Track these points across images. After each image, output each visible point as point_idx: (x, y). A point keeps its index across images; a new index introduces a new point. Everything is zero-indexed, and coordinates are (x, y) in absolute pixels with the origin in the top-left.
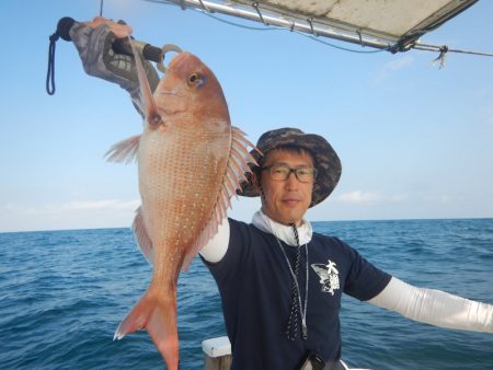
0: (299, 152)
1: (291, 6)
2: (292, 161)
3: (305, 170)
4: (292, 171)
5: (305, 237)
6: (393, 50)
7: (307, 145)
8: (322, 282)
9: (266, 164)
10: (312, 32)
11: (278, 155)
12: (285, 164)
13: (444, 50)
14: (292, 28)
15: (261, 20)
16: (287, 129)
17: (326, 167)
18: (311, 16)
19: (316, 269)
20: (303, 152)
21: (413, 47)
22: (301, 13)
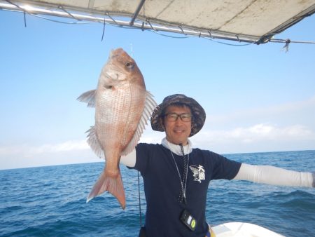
0: (183, 107)
1: (199, 26)
2: (179, 111)
3: (185, 116)
4: (179, 116)
5: (187, 151)
6: (258, 43)
7: (187, 103)
8: (194, 175)
9: (166, 113)
10: (210, 36)
11: (172, 108)
12: (175, 113)
13: (288, 42)
14: (200, 36)
15: (183, 32)
16: (177, 95)
17: (198, 113)
18: (210, 30)
19: (192, 169)
20: (185, 107)
21: (269, 41)
22: (205, 29)
